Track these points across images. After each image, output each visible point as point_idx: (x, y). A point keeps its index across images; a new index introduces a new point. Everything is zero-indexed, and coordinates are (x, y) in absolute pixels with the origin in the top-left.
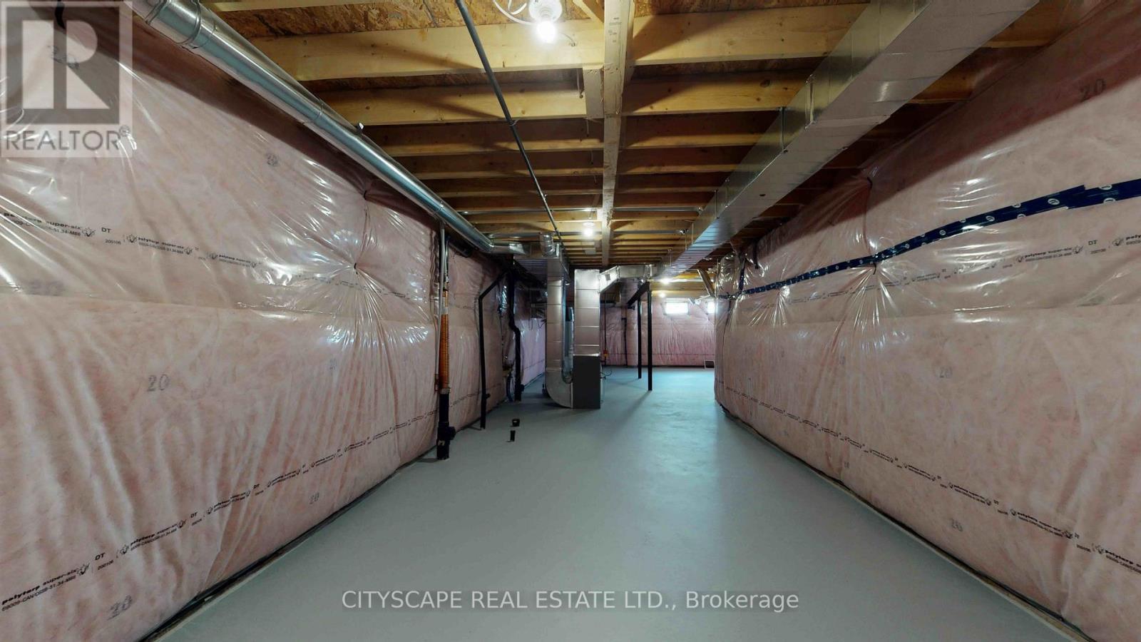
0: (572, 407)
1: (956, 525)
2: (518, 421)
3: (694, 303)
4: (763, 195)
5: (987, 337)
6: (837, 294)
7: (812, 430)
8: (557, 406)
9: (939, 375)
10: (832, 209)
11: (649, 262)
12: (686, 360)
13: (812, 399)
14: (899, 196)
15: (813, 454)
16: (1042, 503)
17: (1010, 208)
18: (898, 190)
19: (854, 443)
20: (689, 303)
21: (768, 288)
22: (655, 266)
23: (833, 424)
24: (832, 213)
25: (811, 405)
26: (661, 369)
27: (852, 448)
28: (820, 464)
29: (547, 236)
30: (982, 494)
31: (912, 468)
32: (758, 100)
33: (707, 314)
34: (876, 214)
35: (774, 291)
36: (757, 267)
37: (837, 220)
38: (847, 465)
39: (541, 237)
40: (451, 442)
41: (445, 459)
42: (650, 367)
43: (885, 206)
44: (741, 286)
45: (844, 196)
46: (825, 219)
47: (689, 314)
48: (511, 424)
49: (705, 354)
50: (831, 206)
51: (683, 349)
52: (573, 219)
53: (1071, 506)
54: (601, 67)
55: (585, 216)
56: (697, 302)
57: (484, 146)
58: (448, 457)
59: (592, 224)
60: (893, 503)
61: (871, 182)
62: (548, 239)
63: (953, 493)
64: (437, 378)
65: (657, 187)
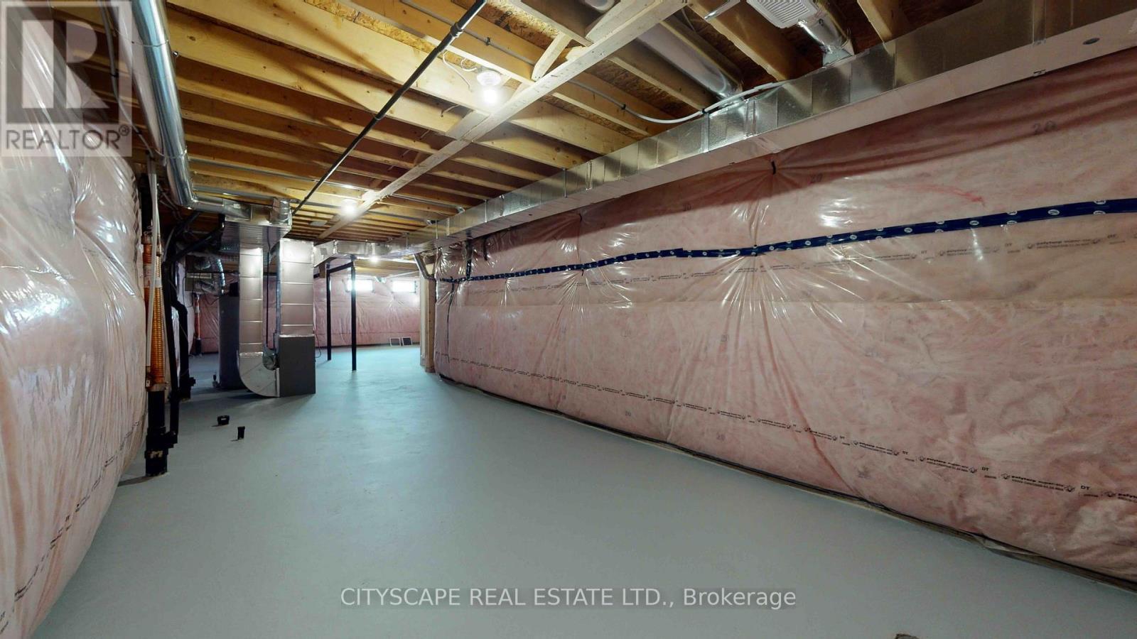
0: (278, 396)
1: (628, 414)
2: (228, 418)
3: (380, 281)
4: (530, 215)
5: (647, 315)
6: (558, 286)
7: (539, 379)
8: (258, 397)
9: (624, 335)
10: (556, 229)
11: (372, 240)
12: (370, 338)
13: (540, 358)
14: (602, 232)
15: (539, 397)
16: (665, 391)
17: (656, 252)
18: (602, 228)
19: (570, 382)
20: (373, 280)
21: (497, 277)
22: (379, 245)
23: (556, 373)
24: (556, 231)
25: (538, 363)
26: (364, 348)
27: (569, 386)
28: (542, 402)
29: (285, 202)
30: (641, 394)
31: (607, 389)
32: (554, 159)
33: (392, 293)
34: (586, 239)
35: (501, 279)
36: (486, 259)
37: (559, 236)
38: (565, 397)
39: (276, 203)
40: (170, 450)
41: (163, 473)
42: (354, 347)
43: (593, 235)
44: (468, 274)
45: (564, 222)
46: (551, 235)
47: (373, 291)
48: (217, 423)
49: (391, 332)
50: (555, 226)
51: (367, 328)
52: (335, 193)
53: (675, 389)
54: (487, 115)
55: (349, 193)
56: (384, 280)
57: (314, 117)
58: (166, 471)
59: (355, 202)
60: (590, 414)
61: (581, 217)
62: (285, 206)
63: (628, 397)
64: (149, 370)
65: (443, 187)
